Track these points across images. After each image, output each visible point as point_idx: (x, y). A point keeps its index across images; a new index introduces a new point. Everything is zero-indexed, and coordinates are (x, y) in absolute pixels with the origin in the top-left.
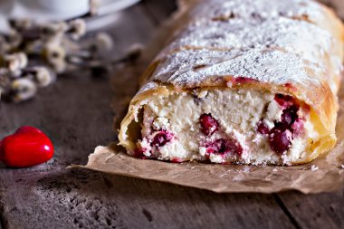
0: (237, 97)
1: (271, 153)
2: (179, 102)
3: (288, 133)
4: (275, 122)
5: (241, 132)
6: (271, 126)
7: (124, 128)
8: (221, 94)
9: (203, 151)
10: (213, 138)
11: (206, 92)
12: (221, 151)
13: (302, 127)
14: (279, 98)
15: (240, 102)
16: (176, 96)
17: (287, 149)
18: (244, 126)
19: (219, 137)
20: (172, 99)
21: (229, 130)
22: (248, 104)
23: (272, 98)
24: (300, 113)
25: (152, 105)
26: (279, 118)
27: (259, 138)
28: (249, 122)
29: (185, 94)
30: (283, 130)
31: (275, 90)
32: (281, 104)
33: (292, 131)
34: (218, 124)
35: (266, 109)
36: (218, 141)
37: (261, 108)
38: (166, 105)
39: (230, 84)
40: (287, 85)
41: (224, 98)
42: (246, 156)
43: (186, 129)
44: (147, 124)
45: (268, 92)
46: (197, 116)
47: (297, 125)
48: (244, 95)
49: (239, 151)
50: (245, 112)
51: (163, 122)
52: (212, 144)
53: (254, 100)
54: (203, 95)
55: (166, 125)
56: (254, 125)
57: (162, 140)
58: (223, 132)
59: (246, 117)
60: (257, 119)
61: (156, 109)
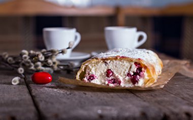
0: (121, 63)
1: (132, 83)
2: (99, 64)
3: (138, 76)
4: (134, 72)
5: (121, 76)
6: (132, 74)
7: (79, 74)
8: (115, 61)
9: (107, 83)
10: (111, 78)
11: (109, 61)
12: (113, 83)
13: (143, 74)
14: (136, 63)
15: (122, 65)
16: (99, 62)
17: (137, 82)
18: (122, 74)
19: (113, 78)
20: (97, 63)
21: (117, 75)
22: (124, 65)
23: (133, 63)
24: (143, 69)
25: (89, 66)
26: (135, 71)
27: (127, 78)
28: (124, 72)
29: (102, 61)
30: (136, 75)
31: (134, 60)
32: (136, 65)
33: (139, 75)
34: (113, 73)
35: (131, 68)
36: (112, 79)
37: (129, 67)
38: (95, 66)
39: (118, 58)
40: (139, 59)
41: (116, 63)
42: (122, 85)
43: (101, 75)
44: (87, 73)
45: (132, 61)
46: (106, 70)
47: (141, 73)
48: (123, 62)
49: (120, 82)
50: (123, 68)
51: (93, 72)
52: (110, 81)
53: (127, 64)
54: (108, 62)
55: (94, 73)
56: (126, 73)
57: (92, 78)
58: (115, 76)
59: (123, 71)
60: (127, 71)
61: (91, 67)
